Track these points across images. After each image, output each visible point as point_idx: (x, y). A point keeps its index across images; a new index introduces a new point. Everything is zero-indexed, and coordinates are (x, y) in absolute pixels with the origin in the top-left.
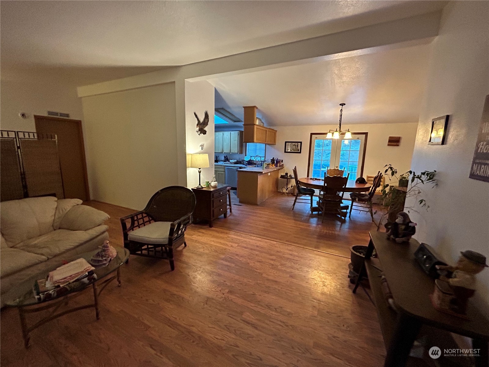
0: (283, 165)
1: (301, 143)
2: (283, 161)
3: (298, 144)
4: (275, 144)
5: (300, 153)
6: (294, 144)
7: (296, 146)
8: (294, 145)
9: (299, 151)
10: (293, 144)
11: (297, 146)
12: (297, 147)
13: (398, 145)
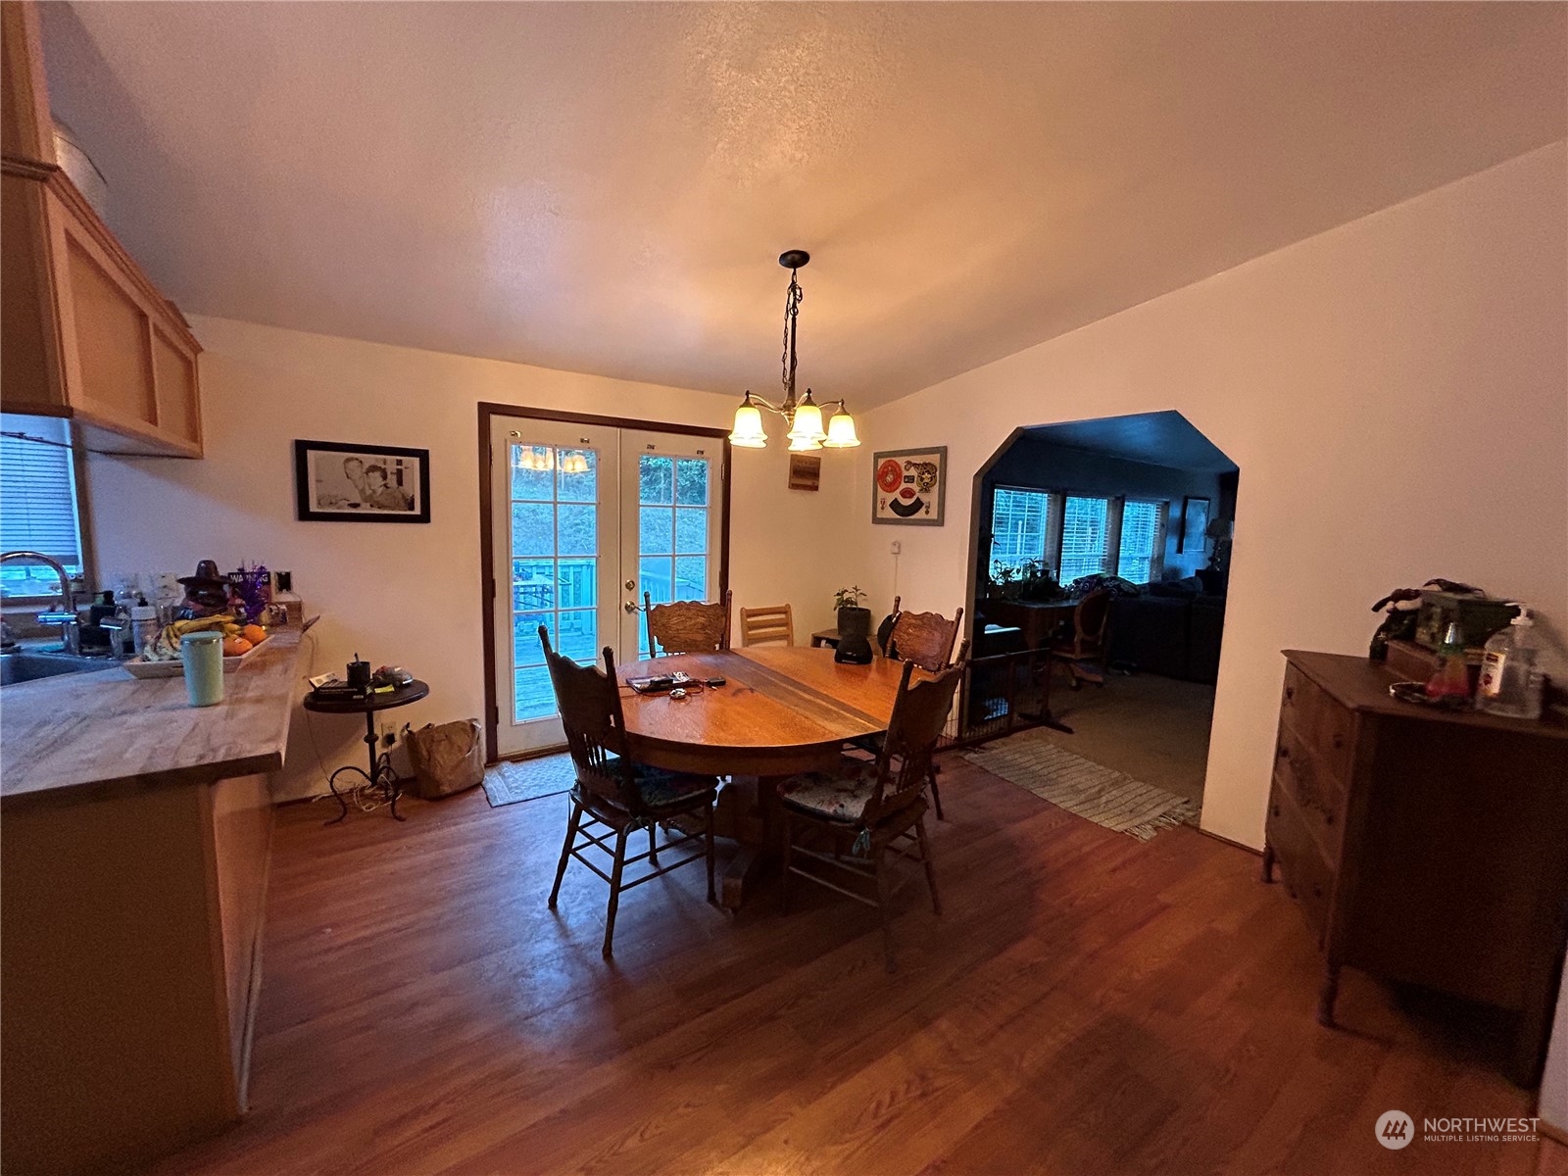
0: (296, 608)
1: (423, 456)
2: (294, 581)
3: (399, 462)
4: (198, 457)
5: (425, 518)
6: (370, 459)
7: (392, 480)
8: (373, 468)
9: (412, 508)
10: (366, 465)
11: (399, 473)
12: (400, 483)
13: (816, 488)
